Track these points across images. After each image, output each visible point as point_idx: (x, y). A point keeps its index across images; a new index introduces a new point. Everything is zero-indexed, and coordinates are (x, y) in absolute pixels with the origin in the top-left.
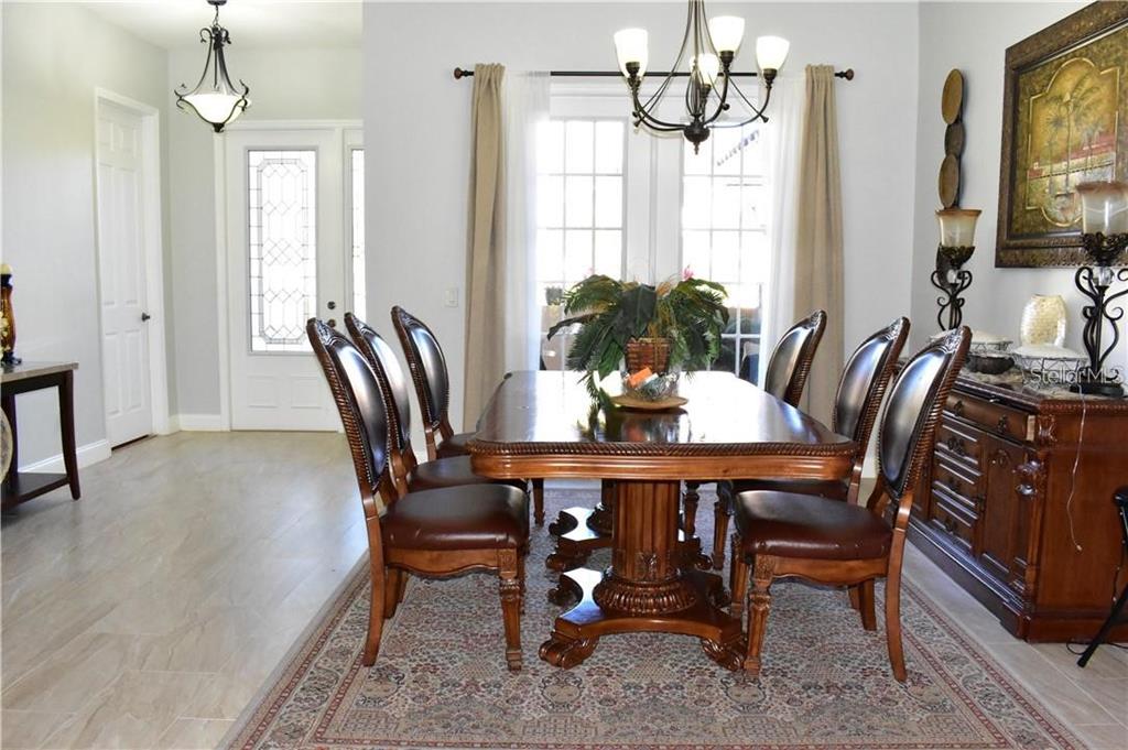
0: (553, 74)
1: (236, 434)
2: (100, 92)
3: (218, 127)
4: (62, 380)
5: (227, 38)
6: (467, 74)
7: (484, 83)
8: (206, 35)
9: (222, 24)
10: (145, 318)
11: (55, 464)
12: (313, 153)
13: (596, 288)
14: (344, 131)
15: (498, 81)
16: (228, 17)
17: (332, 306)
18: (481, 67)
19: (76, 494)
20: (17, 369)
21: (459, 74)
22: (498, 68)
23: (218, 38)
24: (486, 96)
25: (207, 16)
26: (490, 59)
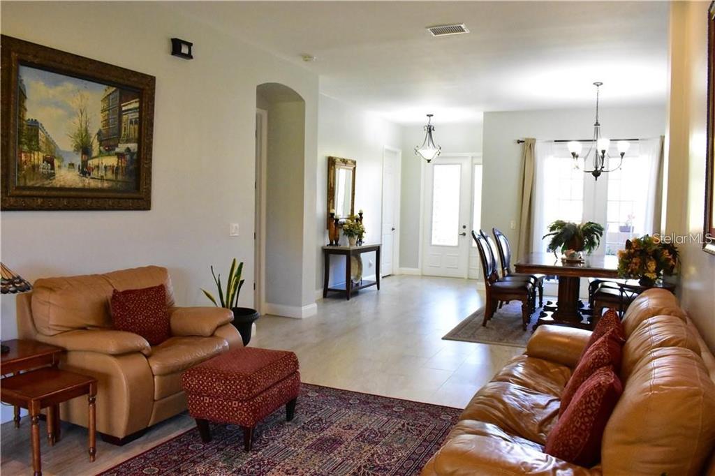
0: (555, 141)
1: (423, 276)
2: (387, 147)
3: (429, 161)
4: (377, 249)
5: (433, 129)
6: (521, 142)
7: (527, 146)
8: (426, 128)
9: (431, 124)
10: (393, 229)
11: (373, 278)
12: (459, 166)
13: (560, 224)
14: (472, 157)
15: (534, 144)
16: (433, 121)
17: (464, 227)
18: (528, 139)
19: (378, 288)
20: (363, 245)
21: (519, 142)
22: (534, 140)
23: (430, 129)
24: (528, 150)
25: (426, 120)
26: (531, 136)
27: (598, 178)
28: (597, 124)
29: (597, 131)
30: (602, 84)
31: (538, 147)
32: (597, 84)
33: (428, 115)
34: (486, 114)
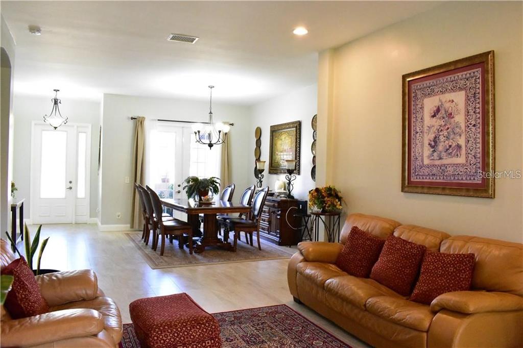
0: (158, 120)
3: (55, 128)
5: (59, 102)
6: (134, 118)
7: (138, 123)
8: (53, 101)
12: (66, 133)
14: (77, 127)
15: (144, 121)
16: (59, 96)
17: (71, 182)
18: (139, 117)
21: (132, 118)
22: (144, 118)
23: (56, 102)
24: (140, 126)
25: (53, 95)
26: (141, 115)
27: (212, 148)
28: (211, 113)
29: (211, 117)
30: (213, 87)
31: (147, 124)
32: (211, 87)
33: (55, 90)
34: (105, 95)
